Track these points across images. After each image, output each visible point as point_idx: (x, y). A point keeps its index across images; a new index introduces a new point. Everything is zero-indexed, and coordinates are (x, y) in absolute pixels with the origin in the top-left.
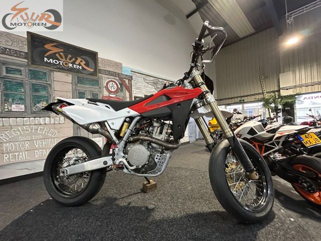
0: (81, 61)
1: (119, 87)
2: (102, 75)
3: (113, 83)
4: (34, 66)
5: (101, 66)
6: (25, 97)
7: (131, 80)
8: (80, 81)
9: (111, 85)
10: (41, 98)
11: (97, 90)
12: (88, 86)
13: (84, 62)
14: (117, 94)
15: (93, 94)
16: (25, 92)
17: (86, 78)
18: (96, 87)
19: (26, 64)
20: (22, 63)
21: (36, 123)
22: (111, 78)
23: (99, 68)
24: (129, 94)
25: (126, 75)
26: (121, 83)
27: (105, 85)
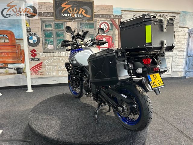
1: (110, 26)
2: (97, 19)
3: (105, 24)
4: (57, 20)
6: (54, 40)
9: (103, 26)
10: (60, 40)
12: (87, 29)
14: (108, 33)
16: (53, 38)
17: (86, 24)
18: (92, 29)
19: (53, 19)
20: (51, 19)
21: (59, 56)
22: (103, 20)
23: (95, 13)
24: (118, 31)
25: (116, 15)
26: (111, 22)
27: (99, 27)
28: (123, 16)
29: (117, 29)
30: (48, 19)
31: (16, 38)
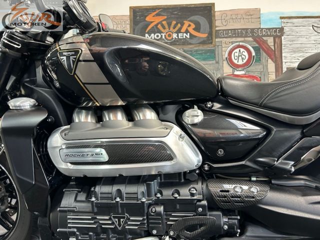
0: (189, 26)
1: (254, 54)
2: (221, 39)
3: (242, 50)
5: (219, 25)
7: (280, 37)
9: (237, 54)
13: (193, 26)
14: (249, 69)
22: (237, 42)
23: (217, 29)
24: (274, 65)
25: (269, 29)
26: (257, 45)
27: (226, 56)
28: (286, 29)
29: (272, 60)
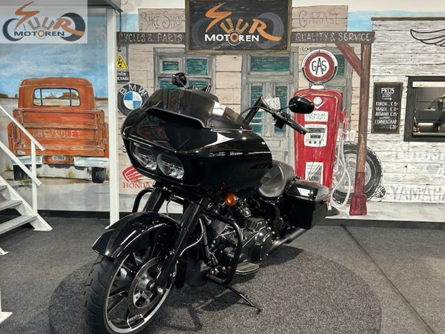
1: (336, 64)
2: (298, 45)
3: (322, 59)
4: (192, 52)
5: (296, 25)
7: (369, 44)
8: (256, 65)
9: (315, 64)
11: (284, 80)
12: (268, 73)
14: (329, 83)
15: (277, 88)
17: (267, 58)
18: (283, 73)
19: (183, 50)
20: (179, 50)
22: (317, 48)
23: (293, 30)
24: (359, 78)
28: (378, 34)
29: (358, 72)
30: (170, 50)
31: (95, 96)
